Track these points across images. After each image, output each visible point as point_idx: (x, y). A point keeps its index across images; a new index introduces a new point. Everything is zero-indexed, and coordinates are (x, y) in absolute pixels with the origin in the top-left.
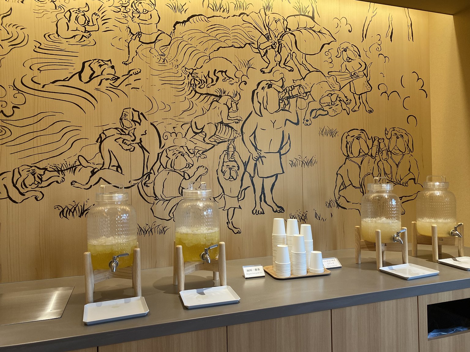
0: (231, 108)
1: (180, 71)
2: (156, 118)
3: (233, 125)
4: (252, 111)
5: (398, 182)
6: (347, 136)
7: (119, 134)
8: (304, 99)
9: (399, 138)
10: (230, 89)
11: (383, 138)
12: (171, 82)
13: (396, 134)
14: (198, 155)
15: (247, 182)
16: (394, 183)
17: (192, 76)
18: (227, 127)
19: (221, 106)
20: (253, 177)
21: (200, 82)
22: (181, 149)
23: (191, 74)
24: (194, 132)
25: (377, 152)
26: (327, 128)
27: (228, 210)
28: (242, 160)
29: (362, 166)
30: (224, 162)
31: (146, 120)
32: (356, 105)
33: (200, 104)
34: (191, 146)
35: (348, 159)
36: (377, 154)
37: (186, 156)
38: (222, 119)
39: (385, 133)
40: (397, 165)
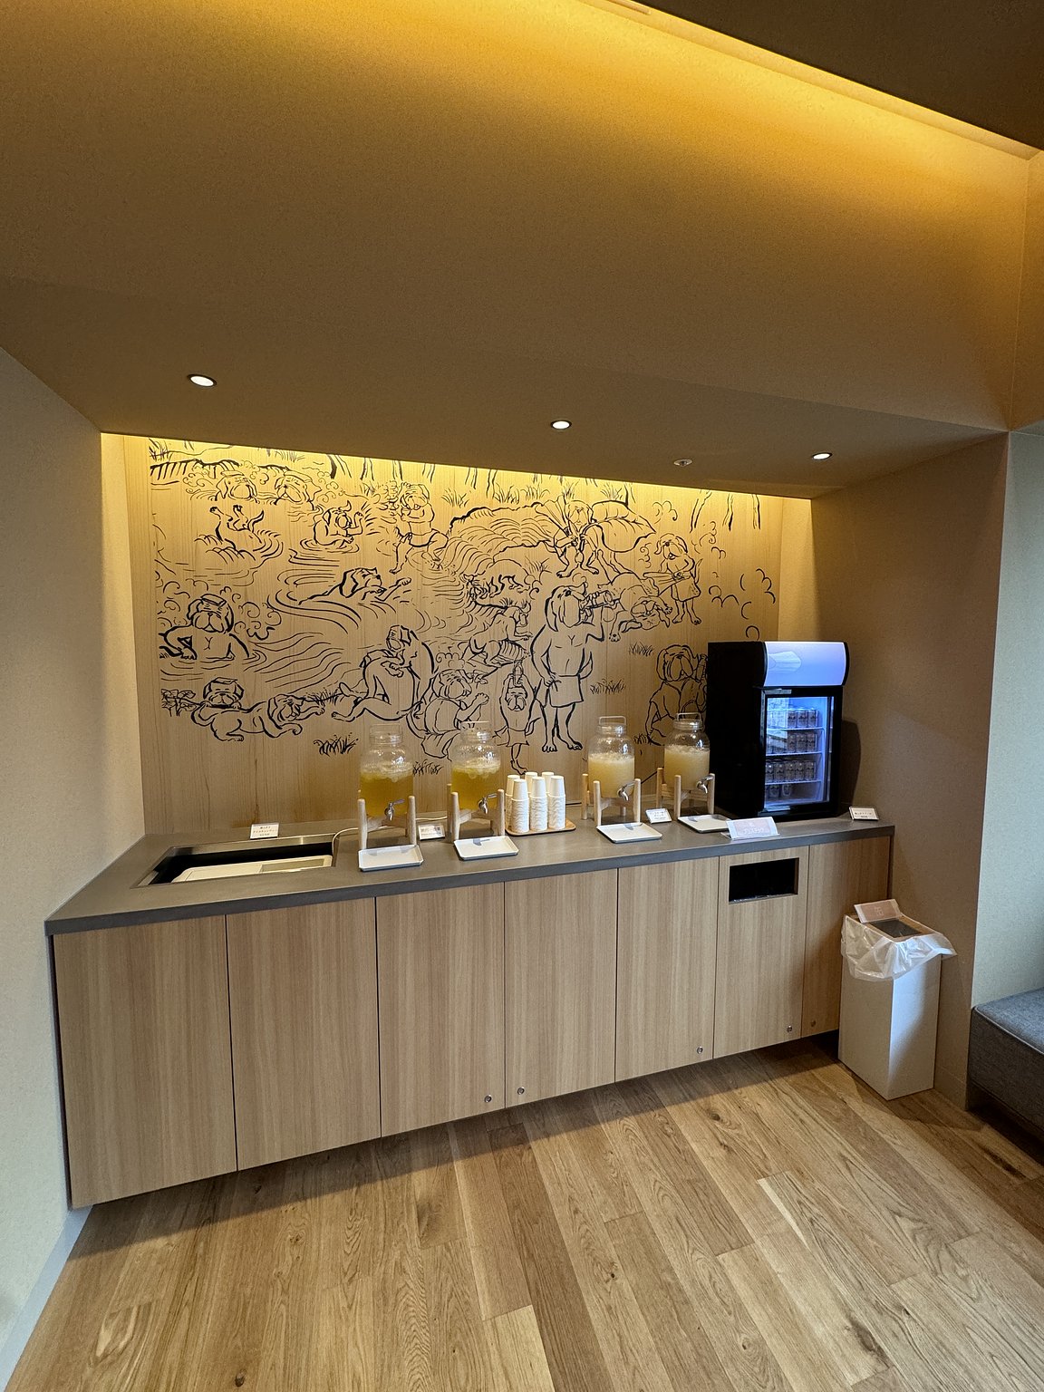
0: (518, 621)
1: (458, 579)
2: (429, 636)
3: (521, 643)
4: (545, 625)
6: (665, 655)
7: (385, 656)
10: (518, 599)
12: (446, 593)
17: (472, 584)
18: (513, 646)
19: (506, 619)
20: (544, 707)
21: (481, 591)
22: (458, 674)
23: (471, 582)
24: (473, 653)
26: (640, 645)
27: (513, 746)
28: (530, 685)
29: (683, 692)
30: (508, 688)
31: (417, 639)
32: (679, 614)
33: (481, 617)
34: (469, 669)
35: (665, 683)
37: (463, 681)
38: (507, 635)
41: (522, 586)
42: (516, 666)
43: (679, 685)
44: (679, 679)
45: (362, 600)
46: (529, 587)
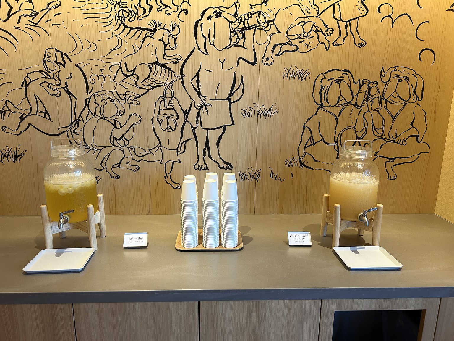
0: (167, 44)
1: (106, 1)
3: (171, 66)
4: (194, 48)
5: (392, 139)
6: (322, 80)
8: (265, 30)
9: (402, 81)
10: (167, 21)
11: (377, 82)
12: (95, 16)
13: (398, 76)
14: (129, 101)
15: (188, 133)
16: (385, 141)
17: (120, 7)
18: (163, 69)
19: (155, 42)
20: (194, 129)
21: (129, 14)
22: (111, 95)
23: (119, 4)
25: (364, 100)
27: (166, 163)
28: (181, 108)
29: (340, 118)
30: (160, 110)
31: (71, 61)
32: (340, 36)
33: (130, 41)
34: (121, 91)
35: (321, 108)
37: (116, 102)
38: (157, 58)
39: (381, 74)
40: (393, 118)
41: (171, 8)
42: (167, 89)
43: (336, 111)
44: (336, 105)
45: (17, 23)
46: (178, 8)
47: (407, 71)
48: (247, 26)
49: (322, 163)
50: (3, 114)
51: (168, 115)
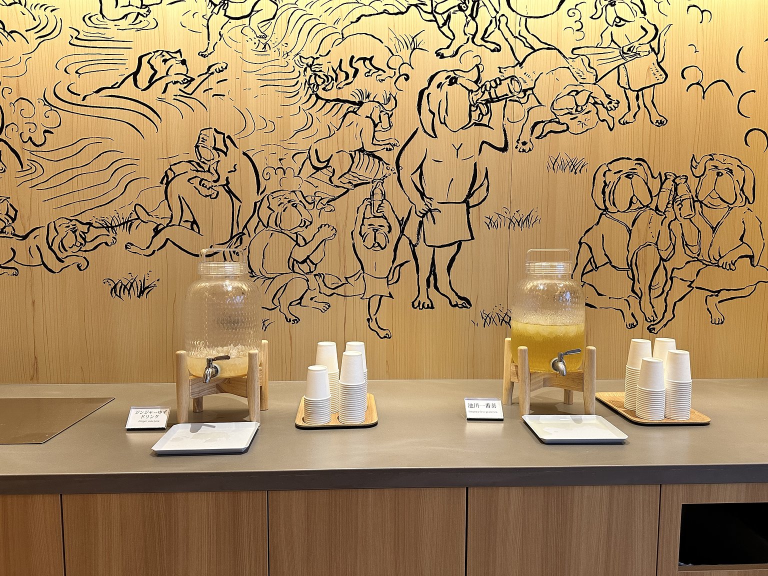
0: (379, 123)
1: (292, 63)
2: (252, 143)
4: (417, 129)
5: (714, 261)
6: (605, 173)
7: (194, 170)
8: (520, 103)
9: (722, 174)
10: (377, 88)
11: (686, 176)
12: (276, 83)
13: (716, 167)
14: (320, 206)
15: (404, 252)
16: (703, 264)
17: (311, 70)
18: (371, 158)
19: (361, 121)
21: (324, 80)
22: (293, 197)
23: (310, 66)
25: (668, 203)
26: (565, 158)
27: (370, 299)
28: (396, 215)
29: (634, 230)
30: (364, 218)
31: (236, 147)
32: (629, 110)
33: (325, 118)
34: (309, 191)
35: (605, 214)
36: (670, 205)
37: (300, 207)
38: (363, 143)
39: (692, 165)
40: (714, 230)
41: (384, 72)
42: (375, 188)
43: (628, 218)
44: (628, 209)
45: (162, 93)
46: (395, 72)
47: (729, 160)
48: (494, 96)
49: (610, 298)
50: (129, 224)
51: (376, 227)
